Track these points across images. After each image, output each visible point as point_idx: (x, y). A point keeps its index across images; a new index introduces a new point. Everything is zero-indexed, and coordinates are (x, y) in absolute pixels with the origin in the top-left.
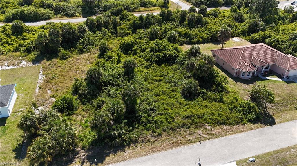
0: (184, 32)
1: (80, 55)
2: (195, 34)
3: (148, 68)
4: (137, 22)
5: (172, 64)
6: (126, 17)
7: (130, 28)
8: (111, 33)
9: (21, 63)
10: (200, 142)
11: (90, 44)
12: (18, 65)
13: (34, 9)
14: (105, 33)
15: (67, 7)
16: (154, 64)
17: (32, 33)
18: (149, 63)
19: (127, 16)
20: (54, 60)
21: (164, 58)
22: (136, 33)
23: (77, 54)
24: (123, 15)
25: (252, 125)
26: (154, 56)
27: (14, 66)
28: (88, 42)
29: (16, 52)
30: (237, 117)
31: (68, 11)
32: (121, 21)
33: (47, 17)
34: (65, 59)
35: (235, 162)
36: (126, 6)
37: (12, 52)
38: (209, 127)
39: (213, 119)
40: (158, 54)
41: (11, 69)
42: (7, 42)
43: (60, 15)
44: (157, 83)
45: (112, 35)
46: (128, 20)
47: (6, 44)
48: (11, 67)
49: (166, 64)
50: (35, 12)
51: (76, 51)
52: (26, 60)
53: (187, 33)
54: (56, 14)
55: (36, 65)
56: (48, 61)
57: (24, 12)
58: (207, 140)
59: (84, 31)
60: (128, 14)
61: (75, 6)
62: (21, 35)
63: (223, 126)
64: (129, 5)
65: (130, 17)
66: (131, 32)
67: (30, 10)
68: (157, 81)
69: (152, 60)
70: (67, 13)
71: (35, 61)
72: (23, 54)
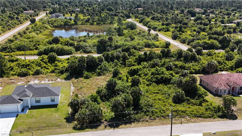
0: (180, 65)
1: (98, 76)
2: (189, 67)
3: (149, 86)
4: (142, 57)
5: (167, 84)
6: (133, 54)
7: (136, 61)
8: (121, 64)
9: (57, 80)
10: (181, 124)
11: (106, 70)
12: (55, 80)
13: (61, 46)
14: (117, 63)
15: (85, 46)
16: (154, 83)
17: (61, 62)
18: (150, 82)
19: (134, 52)
20: (80, 78)
21: (161, 80)
22: (141, 65)
23: (96, 76)
24: (131, 52)
25: (220, 119)
26: (154, 78)
27: (52, 81)
28: (104, 68)
29: (52, 73)
30: (210, 114)
31: (86, 48)
32: (129, 57)
33: (70, 53)
34: (88, 79)
35: (202, 133)
36: (133, 46)
37: (50, 73)
38: (189, 118)
39: (193, 114)
40: (157, 77)
41: (51, 83)
42: (45, 67)
43: (79, 52)
44: (155, 95)
45: (122, 65)
46: (135, 56)
47: (45, 68)
48: (51, 82)
49: (163, 84)
50: (61, 48)
51: (95, 74)
52: (60, 78)
53: (182, 66)
54: (76, 51)
55: (68, 81)
56: (76, 79)
57: (53, 48)
58: (186, 124)
59: (102, 60)
60: (134, 51)
61: (92, 46)
62: (54, 63)
63: (199, 118)
64: (135, 46)
65: (136, 54)
66: (136, 64)
67: (58, 47)
68: (155, 93)
69: (152, 80)
70: (85, 50)
71: (67, 79)
72: (58, 75)
